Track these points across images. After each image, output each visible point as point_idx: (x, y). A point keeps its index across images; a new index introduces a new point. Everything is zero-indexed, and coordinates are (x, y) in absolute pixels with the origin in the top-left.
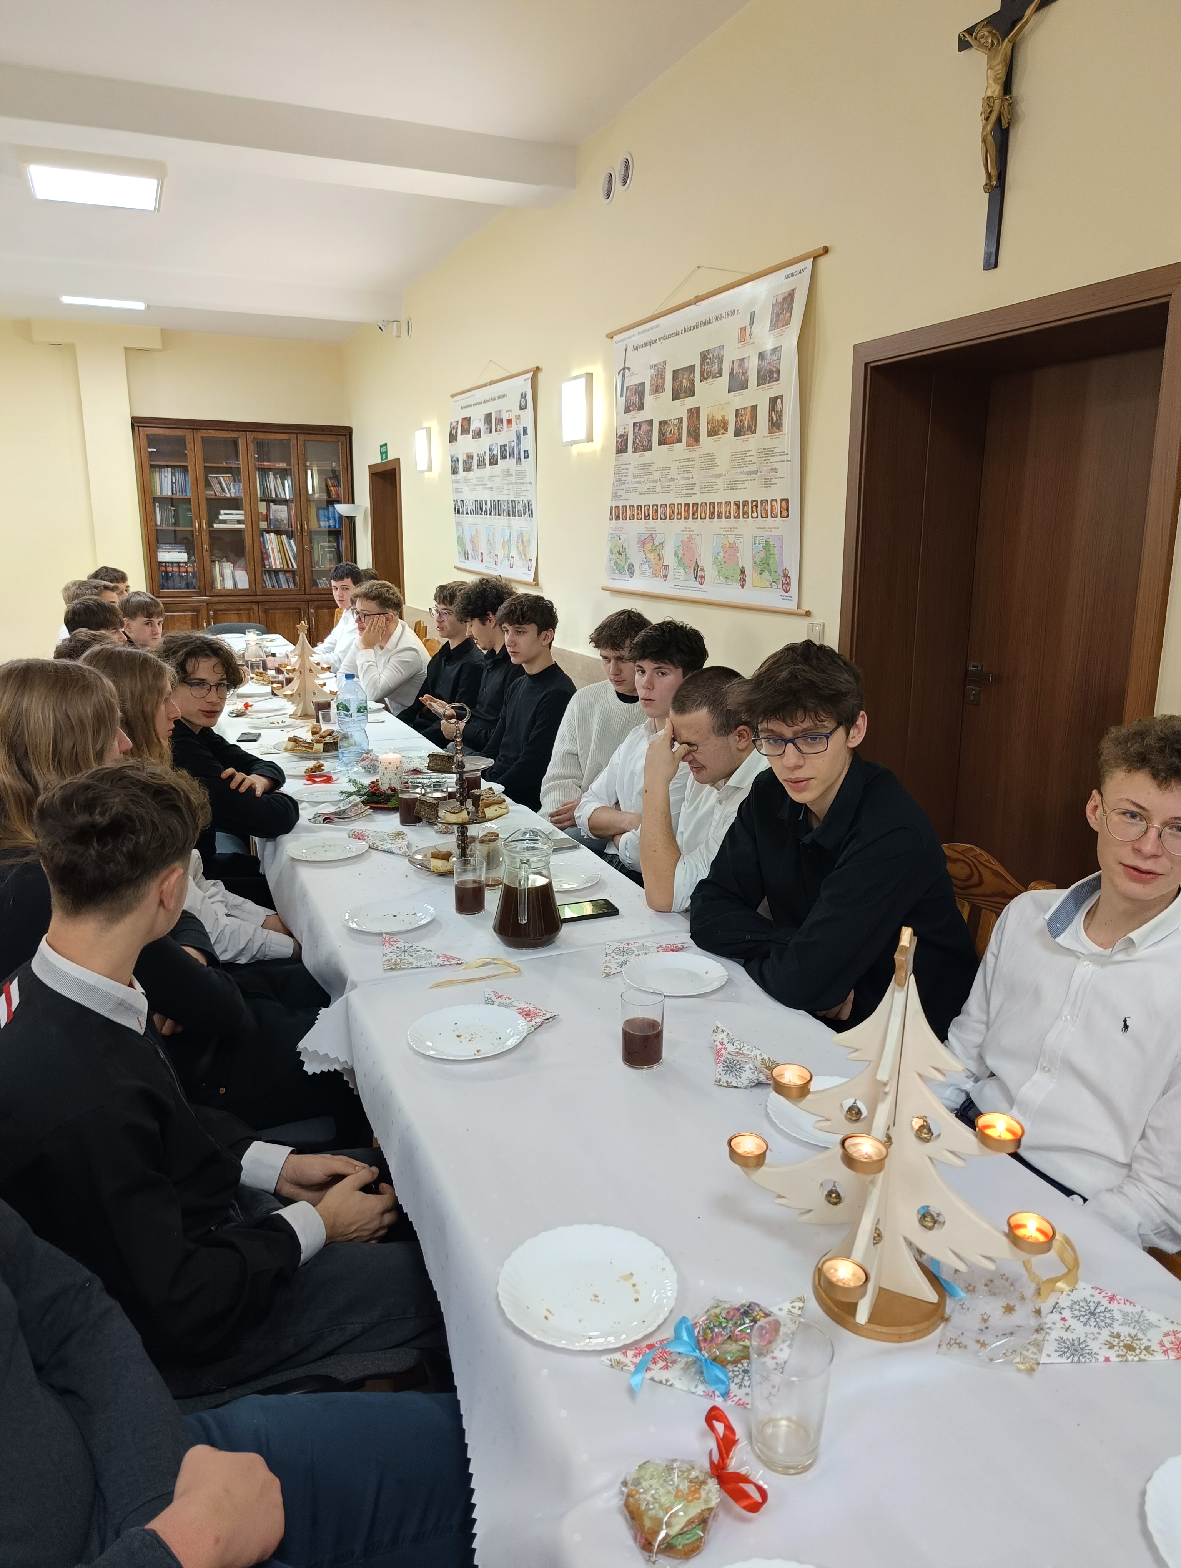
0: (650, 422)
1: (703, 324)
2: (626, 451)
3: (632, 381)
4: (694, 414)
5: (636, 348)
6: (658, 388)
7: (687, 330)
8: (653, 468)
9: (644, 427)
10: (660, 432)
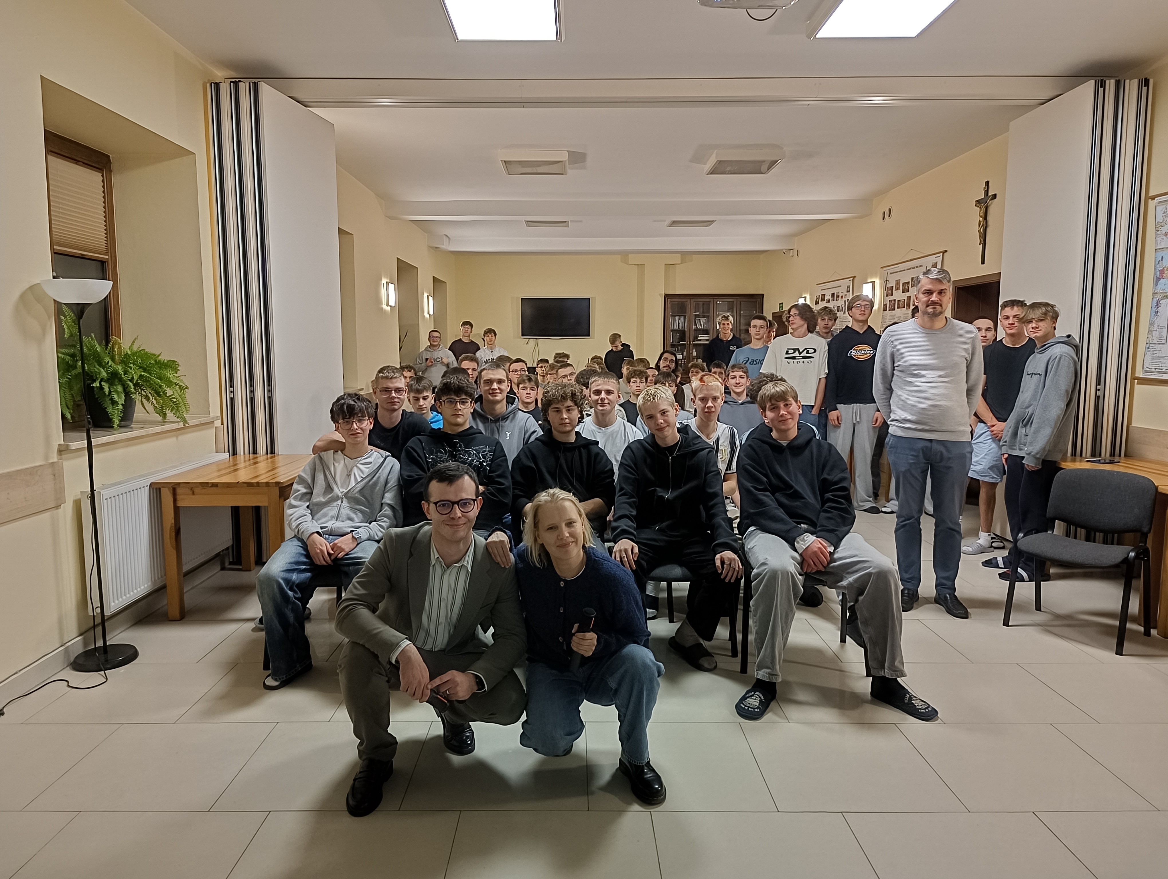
0: (895, 300)
1: (913, 268)
2: (886, 310)
3: (889, 285)
4: (909, 298)
5: (891, 274)
6: (897, 289)
7: (908, 269)
8: (895, 317)
9: (893, 302)
10: (898, 304)
